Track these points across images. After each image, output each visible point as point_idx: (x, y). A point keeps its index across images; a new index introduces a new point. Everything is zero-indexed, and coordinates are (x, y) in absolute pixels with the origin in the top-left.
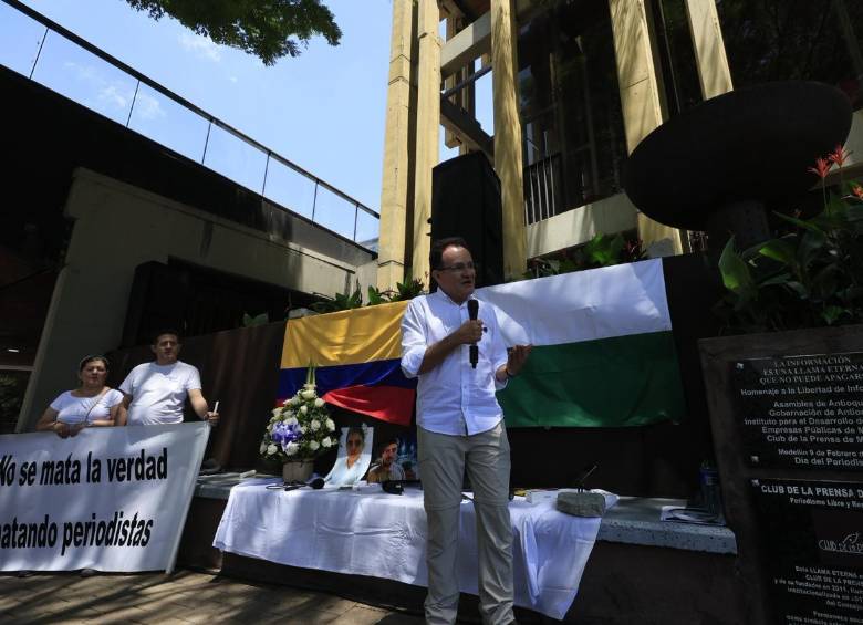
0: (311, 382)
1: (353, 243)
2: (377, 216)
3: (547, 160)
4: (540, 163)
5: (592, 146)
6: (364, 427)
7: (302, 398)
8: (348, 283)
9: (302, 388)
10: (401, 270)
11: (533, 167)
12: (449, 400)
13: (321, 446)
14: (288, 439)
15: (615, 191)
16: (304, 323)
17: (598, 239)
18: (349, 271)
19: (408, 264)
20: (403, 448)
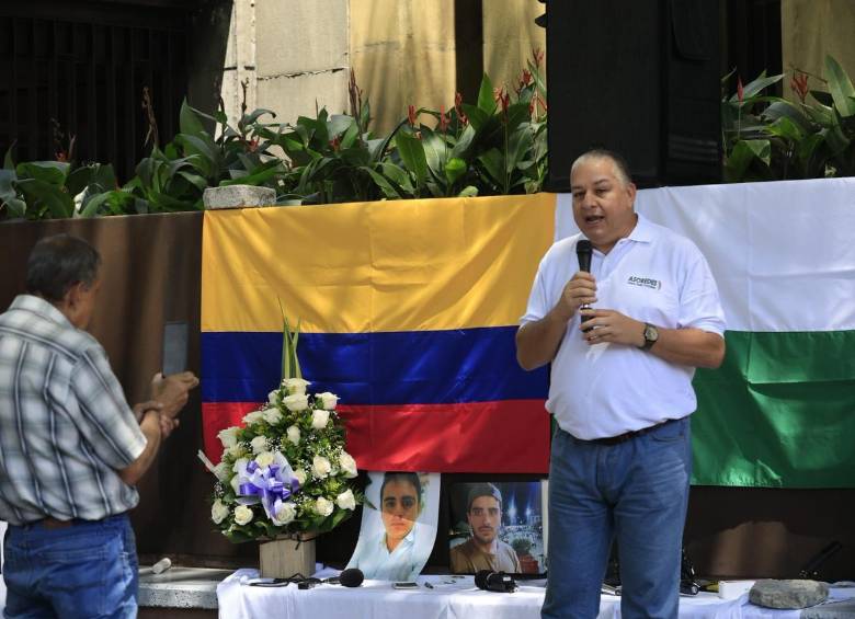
0: (293, 375)
13: (336, 507)
14: (274, 495)
20: (512, 511)
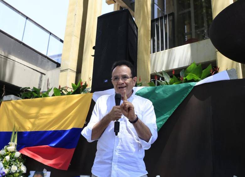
0: (13, 141)
1: (46, 57)
2: (62, 41)
3: (166, 16)
4: (161, 18)
5: (192, 9)
6: (45, 171)
7: (7, 151)
8: (41, 80)
9: (7, 144)
10: (74, 75)
11: (157, 19)
12: (106, 157)
15: (203, 38)
16: (12, 104)
17: (193, 66)
18: (42, 73)
19: (79, 71)
